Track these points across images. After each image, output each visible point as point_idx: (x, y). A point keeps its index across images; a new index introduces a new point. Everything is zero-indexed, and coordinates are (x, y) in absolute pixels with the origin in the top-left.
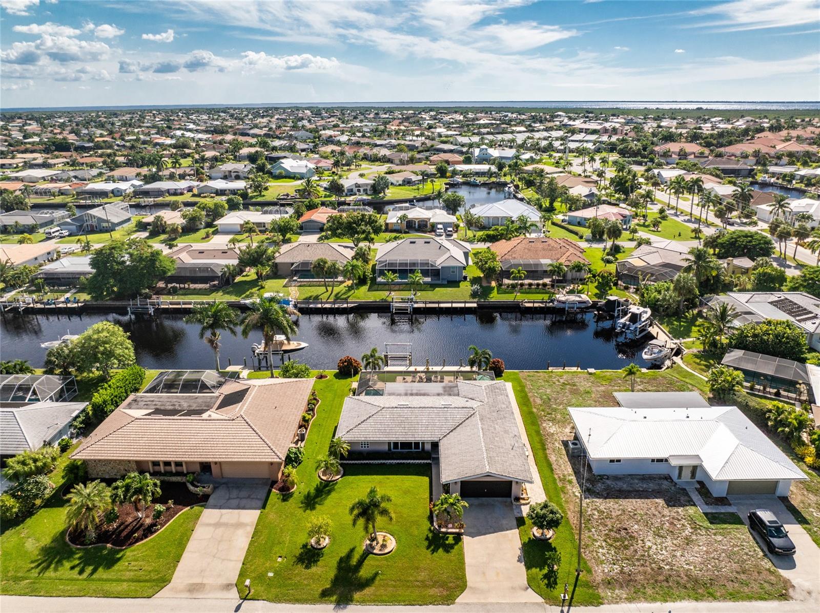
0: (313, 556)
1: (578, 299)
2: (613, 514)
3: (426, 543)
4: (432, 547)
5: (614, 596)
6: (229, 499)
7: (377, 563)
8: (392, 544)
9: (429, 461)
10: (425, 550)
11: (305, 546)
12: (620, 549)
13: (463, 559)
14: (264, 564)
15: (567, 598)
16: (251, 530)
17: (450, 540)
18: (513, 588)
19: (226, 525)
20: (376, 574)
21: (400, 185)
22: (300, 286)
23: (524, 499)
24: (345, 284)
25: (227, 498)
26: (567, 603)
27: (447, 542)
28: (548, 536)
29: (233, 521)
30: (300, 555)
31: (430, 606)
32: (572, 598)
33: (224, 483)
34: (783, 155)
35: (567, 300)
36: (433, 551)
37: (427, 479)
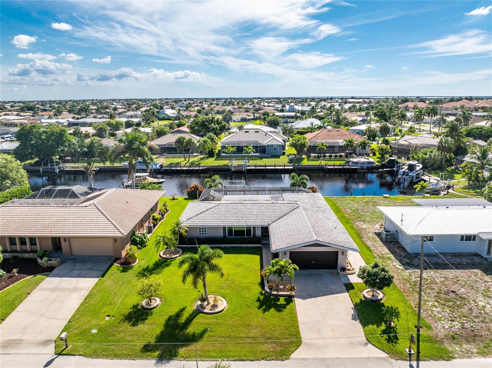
0: (142, 314)
1: (366, 160)
2: (437, 280)
3: (258, 304)
4: (264, 307)
5: (463, 350)
6: (73, 270)
7: (206, 321)
8: (223, 304)
9: (259, 245)
10: (257, 310)
11: (135, 307)
12: (454, 308)
13: (296, 317)
14: (90, 321)
15: (413, 352)
16: (85, 294)
17: (282, 301)
18: (351, 343)
19: (63, 289)
20: (205, 331)
21: (239, 121)
22: (167, 158)
23: (349, 270)
24: (199, 157)
25: (71, 269)
26: (414, 357)
27: (278, 303)
28: (379, 298)
29: (71, 287)
30: (129, 314)
31: (263, 362)
32: (418, 352)
33: (71, 259)
34: (479, 108)
35: (359, 161)
36: (265, 311)
37: (257, 257)
